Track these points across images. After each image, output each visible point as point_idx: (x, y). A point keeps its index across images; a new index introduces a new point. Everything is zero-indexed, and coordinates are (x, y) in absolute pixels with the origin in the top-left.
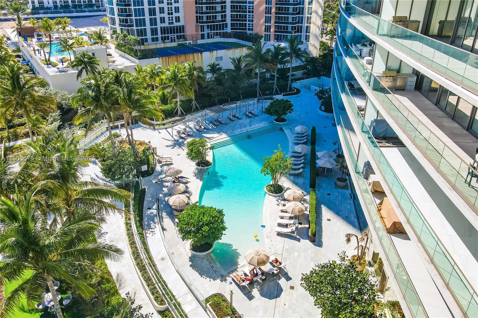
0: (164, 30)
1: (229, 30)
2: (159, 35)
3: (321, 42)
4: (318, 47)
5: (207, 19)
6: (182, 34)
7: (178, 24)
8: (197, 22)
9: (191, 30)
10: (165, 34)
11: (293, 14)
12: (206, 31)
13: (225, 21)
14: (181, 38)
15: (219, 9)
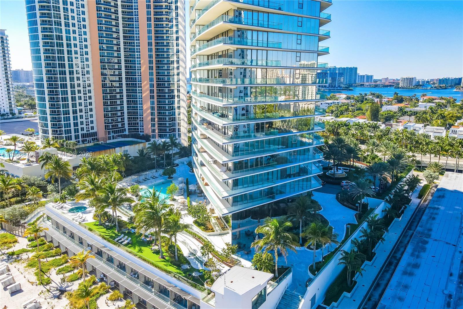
0: (83, 135)
1: (127, 133)
2: (80, 139)
3: (189, 137)
4: (187, 140)
5: (112, 127)
6: (95, 137)
7: (93, 131)
8: (106, 129)
9: (102, 133)
10: (84, 138)
11: (168, 116)
12: (112, 135)
13: (124, 127)
14: (95, 140)
15: (120, 120)
